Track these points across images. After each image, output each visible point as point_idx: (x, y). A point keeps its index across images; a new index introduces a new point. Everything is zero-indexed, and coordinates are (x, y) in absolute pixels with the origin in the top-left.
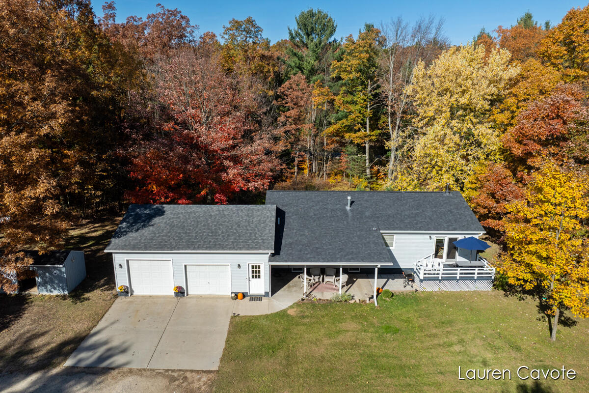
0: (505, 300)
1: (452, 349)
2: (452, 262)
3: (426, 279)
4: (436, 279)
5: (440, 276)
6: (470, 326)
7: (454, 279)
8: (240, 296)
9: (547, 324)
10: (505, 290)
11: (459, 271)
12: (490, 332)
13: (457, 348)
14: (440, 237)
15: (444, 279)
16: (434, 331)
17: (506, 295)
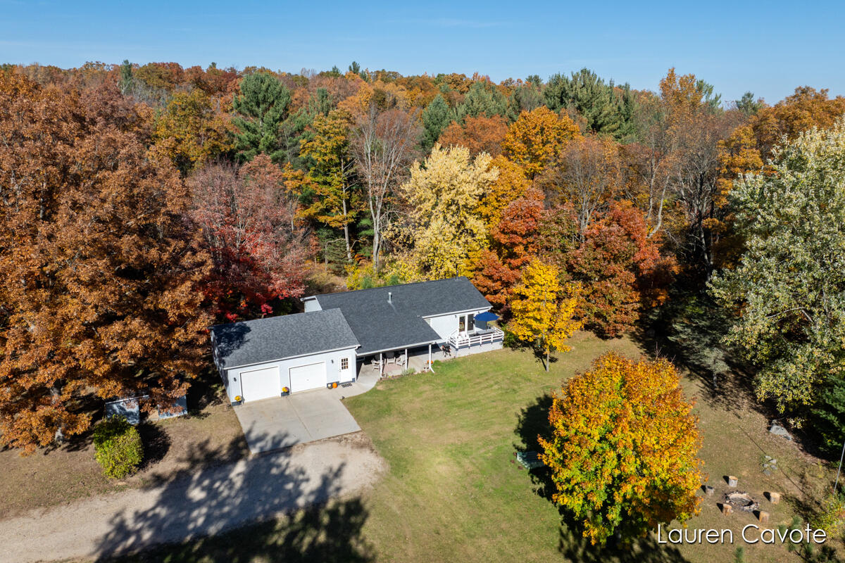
0: (512, 353)
1: (493, 388)
2: (472, 332)
3: (460, 348)
4: (467, 346)
5: (469, 344)
6: (498, 373)
7: (478, 344)
8: (335, 385)
9: (542, 363)
10: (511, 347)
11: (481, 338)
12: (511, 374)
13: (496, 387)
14: (462, 315)
15: (472, 345)
16: (478, 381)
17: (513, 350)
